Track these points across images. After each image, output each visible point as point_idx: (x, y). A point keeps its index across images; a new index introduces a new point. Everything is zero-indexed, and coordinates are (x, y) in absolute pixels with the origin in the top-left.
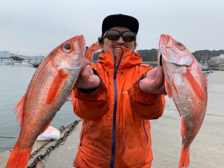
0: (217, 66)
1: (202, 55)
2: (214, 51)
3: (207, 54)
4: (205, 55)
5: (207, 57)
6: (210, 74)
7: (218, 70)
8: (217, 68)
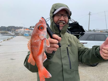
0: (18, 34)
1: (12, 28)
2: (17, 27)
3: (14, 28)
4: (13, 28)
5: (14, 30)
6: (14, 37)
7: (19, 35)
8: (18, 35)
